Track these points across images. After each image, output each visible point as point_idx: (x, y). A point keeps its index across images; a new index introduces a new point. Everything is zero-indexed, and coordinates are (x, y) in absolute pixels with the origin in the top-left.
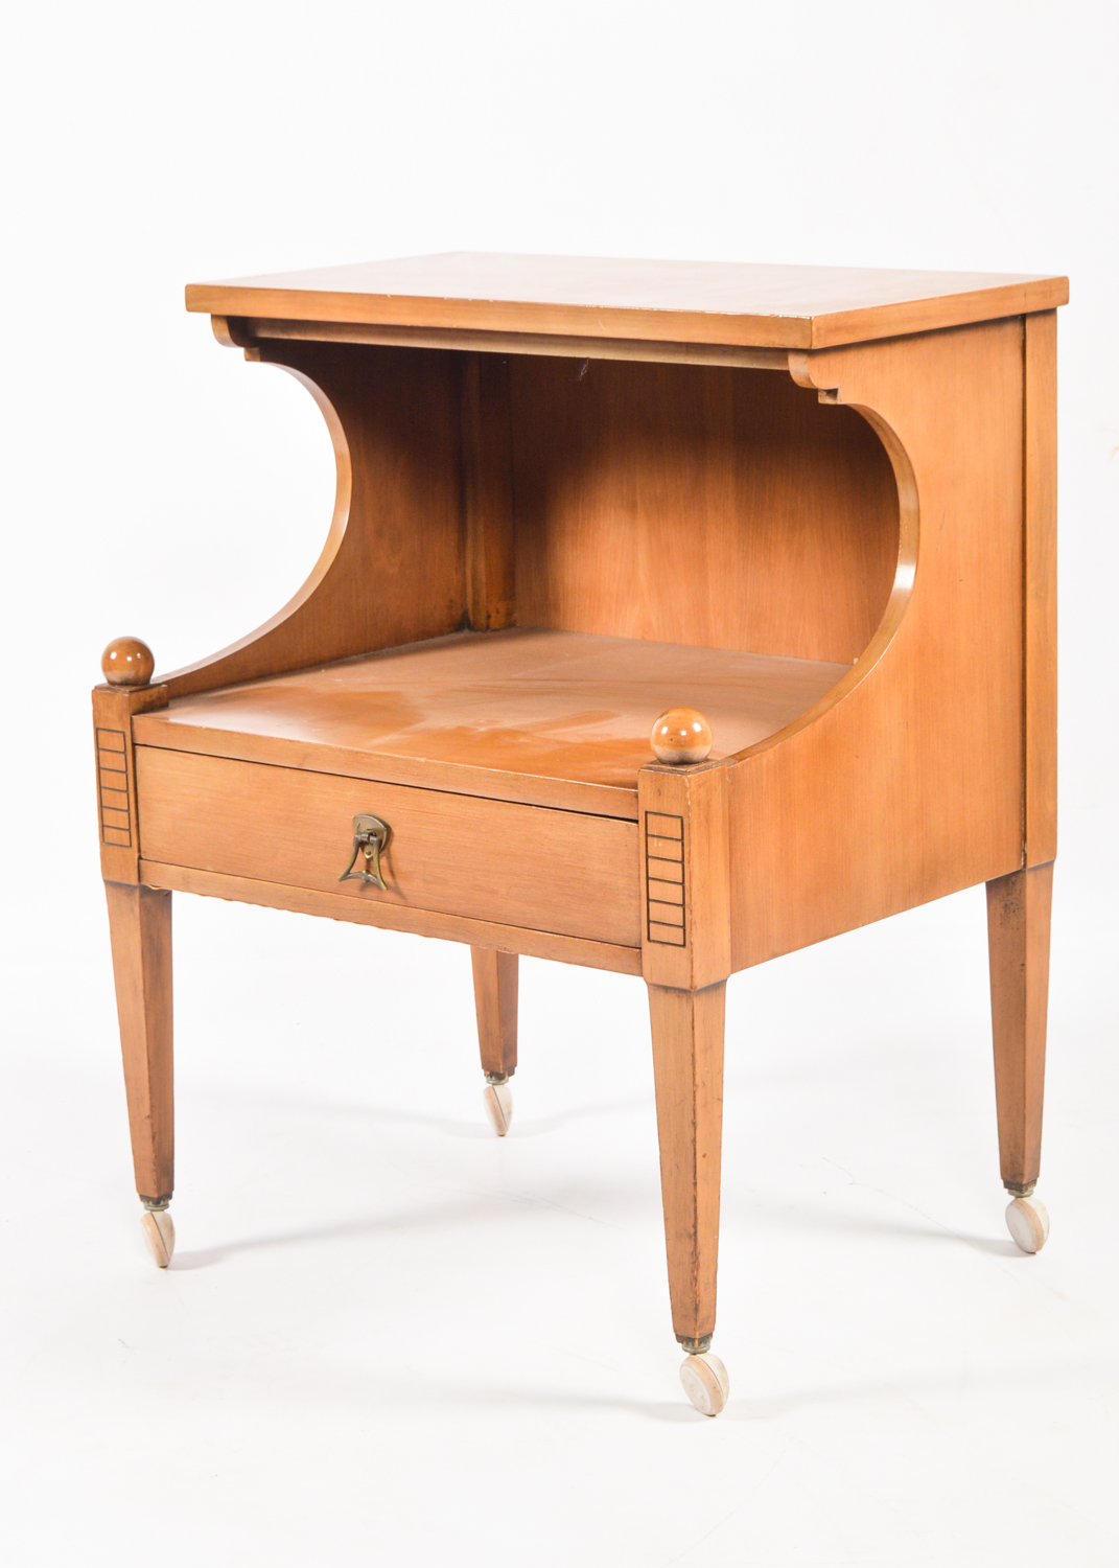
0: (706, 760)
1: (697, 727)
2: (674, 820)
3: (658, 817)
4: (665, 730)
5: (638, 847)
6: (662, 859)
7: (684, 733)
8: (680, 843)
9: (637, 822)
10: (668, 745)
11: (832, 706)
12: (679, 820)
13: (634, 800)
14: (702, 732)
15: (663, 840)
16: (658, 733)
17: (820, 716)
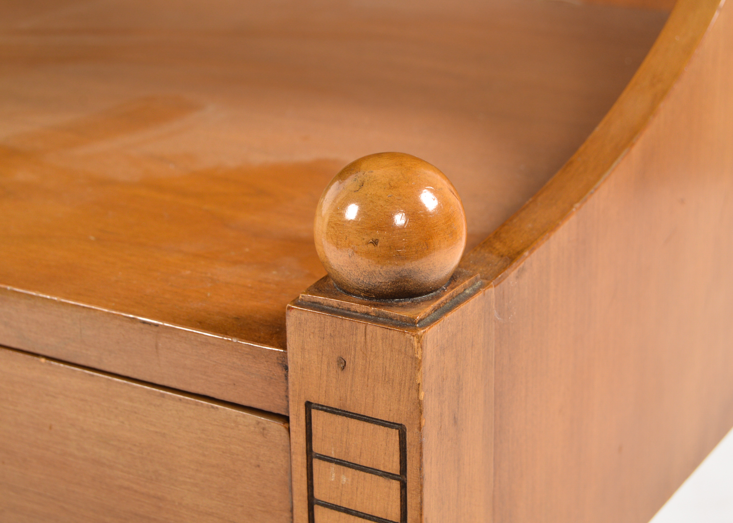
0: (454, 278)
1: (429, 201)
2: (381, 430)
3: (339, 419)
4: (352, 212)
5: (290, 472)
6: (347, 511)
7: (400, 220)
8: (396, 485)
9: (285, 419)
10: (368, 254)
11: (652, 110)
12: (394, 434)
13: (280, 371)
14: (445, 214)
15: (351, 471)
16: (337, 223)
17: (634, 133)
